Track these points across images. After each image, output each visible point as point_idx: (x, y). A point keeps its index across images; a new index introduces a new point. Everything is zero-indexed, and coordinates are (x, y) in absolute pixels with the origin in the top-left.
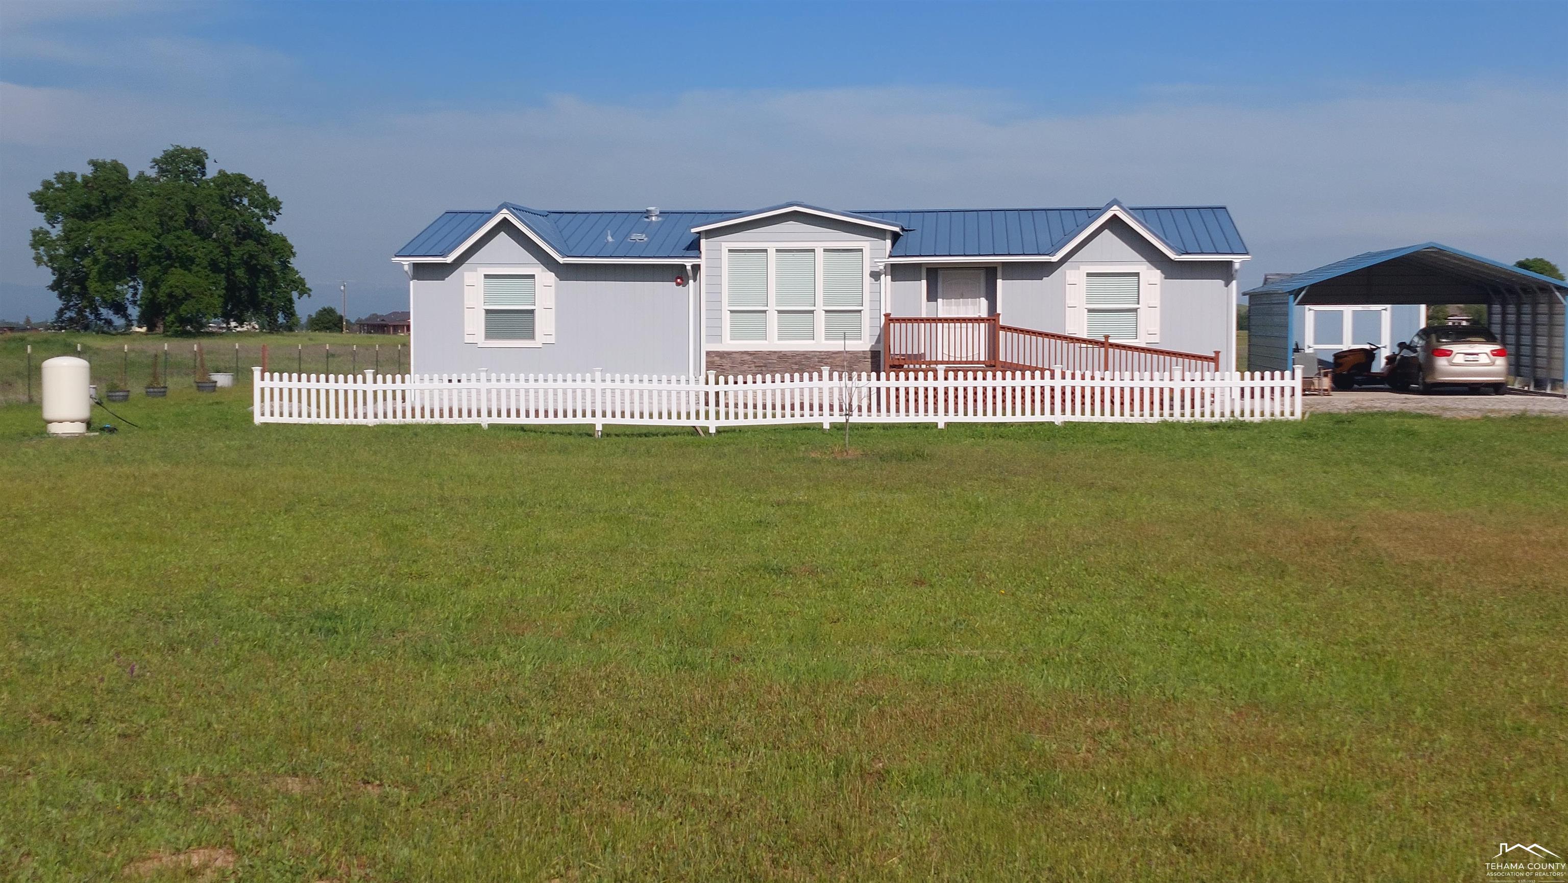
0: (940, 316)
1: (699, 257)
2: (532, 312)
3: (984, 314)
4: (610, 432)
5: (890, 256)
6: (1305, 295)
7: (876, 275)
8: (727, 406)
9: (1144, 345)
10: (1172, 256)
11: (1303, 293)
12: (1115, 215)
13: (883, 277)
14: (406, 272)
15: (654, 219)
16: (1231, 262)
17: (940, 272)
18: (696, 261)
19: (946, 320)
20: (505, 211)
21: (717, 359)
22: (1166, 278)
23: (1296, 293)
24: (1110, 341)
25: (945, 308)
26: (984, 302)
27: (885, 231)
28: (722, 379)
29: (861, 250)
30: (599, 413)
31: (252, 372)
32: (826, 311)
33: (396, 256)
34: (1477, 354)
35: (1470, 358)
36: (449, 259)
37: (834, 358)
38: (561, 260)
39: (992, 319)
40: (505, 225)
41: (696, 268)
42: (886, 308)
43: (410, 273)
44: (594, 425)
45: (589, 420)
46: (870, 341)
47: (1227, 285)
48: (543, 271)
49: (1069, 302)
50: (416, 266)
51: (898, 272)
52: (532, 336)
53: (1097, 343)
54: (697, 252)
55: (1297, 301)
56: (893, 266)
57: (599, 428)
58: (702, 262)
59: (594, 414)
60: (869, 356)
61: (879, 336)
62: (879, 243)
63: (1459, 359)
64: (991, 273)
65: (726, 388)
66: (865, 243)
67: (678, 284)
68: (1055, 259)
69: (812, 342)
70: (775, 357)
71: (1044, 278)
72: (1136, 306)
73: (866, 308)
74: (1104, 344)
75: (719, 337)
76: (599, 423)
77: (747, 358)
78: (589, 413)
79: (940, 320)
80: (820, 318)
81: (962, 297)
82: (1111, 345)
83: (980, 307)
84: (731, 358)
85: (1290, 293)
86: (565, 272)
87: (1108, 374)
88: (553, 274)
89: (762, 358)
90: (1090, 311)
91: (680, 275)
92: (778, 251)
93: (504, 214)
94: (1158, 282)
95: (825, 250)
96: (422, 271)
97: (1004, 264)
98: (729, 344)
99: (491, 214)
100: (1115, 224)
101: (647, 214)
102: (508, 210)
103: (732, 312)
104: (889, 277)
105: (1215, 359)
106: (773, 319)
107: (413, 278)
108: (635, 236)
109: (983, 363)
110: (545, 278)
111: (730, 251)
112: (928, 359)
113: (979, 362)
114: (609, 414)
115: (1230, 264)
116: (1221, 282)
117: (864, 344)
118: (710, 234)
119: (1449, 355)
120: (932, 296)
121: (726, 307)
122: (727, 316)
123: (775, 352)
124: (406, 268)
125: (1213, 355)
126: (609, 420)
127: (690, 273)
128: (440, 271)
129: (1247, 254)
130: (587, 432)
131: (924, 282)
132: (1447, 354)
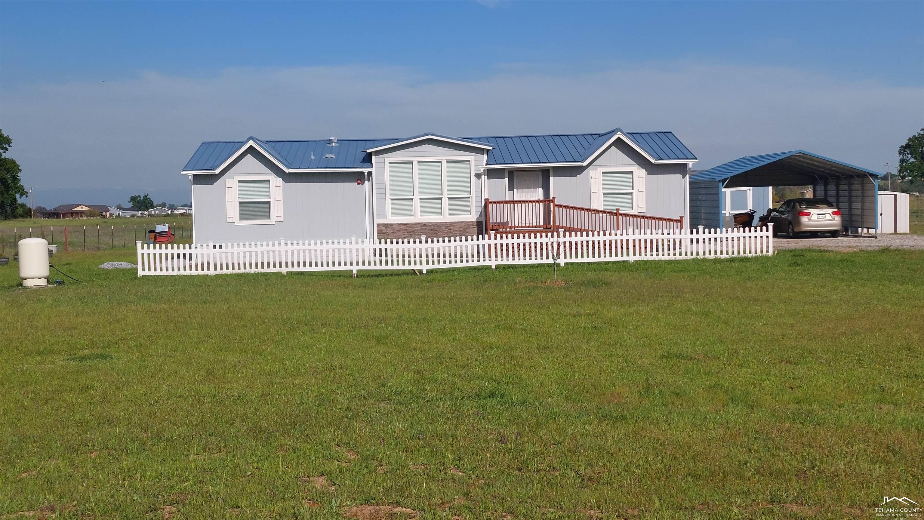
0: (516, 199)
1: (372, 167)
2: (268, 202)
3: (542, 198)
4: (362, 274)
5: (487, 164)
6: (728, 182)
7: (478, 176)
8: (392, 256)
9: (637, 214)
10: (653, 161)
11: (728, 181)
12: (619, 138)
13: (483, 177)
14: (190, 180)
15: (333, 144)
16: (686, 164)
17: (515, 173)
18: (370, 170)
19: (520, 202)
20: (251, 141)
21: (384, 228)
22: (648, 174)
23: (723, 181)
24: (620, 212)
25: (519, 195)
26: (541, 190)
27: (483, 149)
28: (429, 240)
29: (469, 161)
30: (354, 263)
31: (136, 244)
32: (449, 198)
33: (183, 170)
34: (824, 214)
35: (821, 216)
36: (217, 172)
37: (455, 226)
38: (287, 171)
39: (547, 200)
40: (251, 150)
41: (370, 173)
42: (485, 195)
43: (192, 181)
44: (352, 271)
45: (348, 268)
46: (476, 215)
47: (684, 177)
48: (275, 177)
49: (593, 189)
50: (195, 176)
51: (492, 174)
52: (269, 218)
53: (612, 213)
54: (370, 164)
55: (724, 186)
56: (489, 170)
57: (355, 272)
58: (373, 170)
59: (351, 264)
60: (476, 224)
61: (482, 212)
62: (480, 156)
63: (814, 217)
64: (545, 174)
65: (392, 246)
66: (471, 157)
67: (359, 184)
68: (585, 164)
69: (412, 217)
70: (419, 226)
71: (578, 176)
72: (632, 191)
73: (473, 196)
74: (617, 214)
75: (385, 216)
76: (355, 269)
77: (402, 227)
78: (348, 264)
79: (516, 202)
80: (446, 202)
81: (528, 187)
82: (621, 214)
83: (539, 194)
84: (392, 228)
85: (720, 181)
86: (288, 178)
87: (619, 232)
88: (281, 179)
89: (410, 227)
90: (604, 194)
91: (360, 178)
92: (419, 162)
93: (251, 143)
94: (644, 176)
95: (447, 162)
96: (199, 179)
97: (553, 167)
98: (391, 219)
99: (243, 144)
100: (619, 143)
101: (329, 141)
102: (253, 140)
103: (392, 200)
104: (486, 177)
105: (681, 221)
106: (417, 203)
107: (194, 184)
108: (327, 155)
109: (543, 226)
110: (276, 182)
111: (390, 163)
112: (510, 225)
113: (539, 226)
114: (361, 263)
115: (685, 165)
116: (680, 176)
117: (473, 217)
118: (377, 153)
119: (809, 215)
120: (511, 188)
121: (388, 197)
122: (389, 202)
123: (419, 223)
124: (190, 177)
125: (679, 219)
126: (361, 267)
127: (366, 177)
128: (211, 179)
129: (696, 159)
130: (348, 274)
131: (507, 179)
132: (808, 214)
